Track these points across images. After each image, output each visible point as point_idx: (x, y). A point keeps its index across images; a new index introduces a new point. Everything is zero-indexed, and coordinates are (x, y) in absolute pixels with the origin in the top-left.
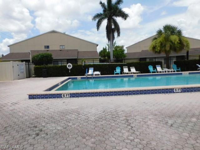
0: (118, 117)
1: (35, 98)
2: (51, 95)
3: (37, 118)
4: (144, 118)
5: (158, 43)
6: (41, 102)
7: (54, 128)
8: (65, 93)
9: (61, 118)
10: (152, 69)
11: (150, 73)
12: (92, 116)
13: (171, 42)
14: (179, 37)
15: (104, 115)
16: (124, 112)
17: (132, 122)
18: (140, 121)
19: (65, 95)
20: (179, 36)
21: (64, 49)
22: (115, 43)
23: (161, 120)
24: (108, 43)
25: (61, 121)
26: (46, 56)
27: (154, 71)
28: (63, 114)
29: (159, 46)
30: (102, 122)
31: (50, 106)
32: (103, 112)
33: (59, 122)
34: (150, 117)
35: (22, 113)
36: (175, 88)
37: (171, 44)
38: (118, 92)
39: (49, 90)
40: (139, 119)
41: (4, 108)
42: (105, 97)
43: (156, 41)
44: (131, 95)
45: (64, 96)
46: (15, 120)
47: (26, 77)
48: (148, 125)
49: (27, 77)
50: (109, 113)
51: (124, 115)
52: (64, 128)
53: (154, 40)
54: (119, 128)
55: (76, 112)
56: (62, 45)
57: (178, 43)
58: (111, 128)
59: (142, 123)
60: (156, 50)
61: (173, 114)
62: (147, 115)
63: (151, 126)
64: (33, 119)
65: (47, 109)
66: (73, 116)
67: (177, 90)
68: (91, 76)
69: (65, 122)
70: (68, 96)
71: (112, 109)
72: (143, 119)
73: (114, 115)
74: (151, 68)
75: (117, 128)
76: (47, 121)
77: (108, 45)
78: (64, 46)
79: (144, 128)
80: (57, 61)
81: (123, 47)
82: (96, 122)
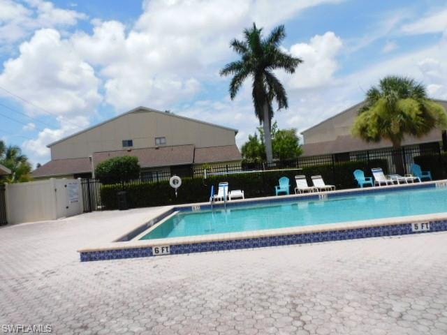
0: (274, 297)
1: (95, 259)
2: (128, 250)
3: (91, 306)
4: (336, 299)
5: (372, 118)
6: (105, 268)
7: (126, 329)
8: (159, 245)
9: (143, 304)
10: (363, 178)
11: (359, 187)
12: (215, 297)
13: (402, 113)
14: (418, 101)
15: (242, 293)
16: (289, 285)
17: (305, 309)
18: (323, 308)
19: (160, 250)
20: (419, 99)
21: (164, 145)
22: (274, 125)
23: (377, 303)
24: (259, 127)
25: (141, 311)
26: (125, 163)
27: (368, 182)
28: (148, 295)
29: (373, 126)
30: (235, 311)
31: (125, 277)
32: (241, 288)
33: (137, 313)
34: (349, 297)
35: (62, 294)
36: (414, 222)
37: (402, 118)
38: (279, 237)
39: (127, 238)
40: (321, 303)
41: (26, 284)
42: (249, 249)
43: (366, 115)
44: (309, 244)
45: (157, 251)
46: (45, 312)
47: (82, 210)
48: (343, 318)
49: (85, 212)
50: (253, 290)
51: (287, 293)
52: (147, 329)
53: (363, 112)
54: (273, 326)
55: (179, 289)
56: (160, 136)
57: (417, 115)
58: (254, 327)
59: (329, 312)
60: (369, 135)
61: (406, 288)
62: (343, 292)
63: (350, 320)
64: (82, 308)
65: (116, 284)
66: (171, 298)
67: (419, 226)
68: (223, 202)
69: (151, 313)
70: (165, 252)
71: (261, 278)
72: (331, 302)
73: (265, 294)
74: (360, 176)
75: (268, 326)
76: (112, 312)
77: (260, 131)
78: (164, 138)
79: (333, 326)
80: (149, 172)
81: (293, 131)
82: (221, 312)
